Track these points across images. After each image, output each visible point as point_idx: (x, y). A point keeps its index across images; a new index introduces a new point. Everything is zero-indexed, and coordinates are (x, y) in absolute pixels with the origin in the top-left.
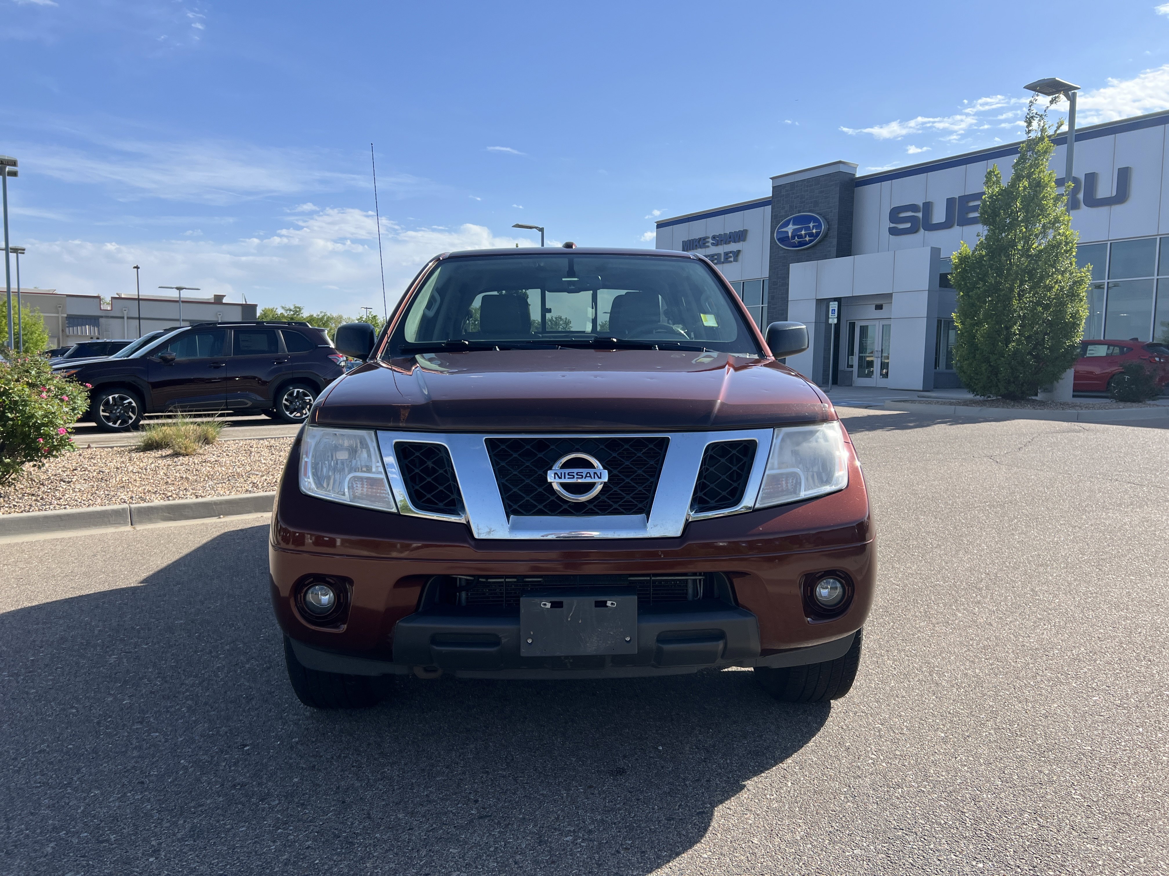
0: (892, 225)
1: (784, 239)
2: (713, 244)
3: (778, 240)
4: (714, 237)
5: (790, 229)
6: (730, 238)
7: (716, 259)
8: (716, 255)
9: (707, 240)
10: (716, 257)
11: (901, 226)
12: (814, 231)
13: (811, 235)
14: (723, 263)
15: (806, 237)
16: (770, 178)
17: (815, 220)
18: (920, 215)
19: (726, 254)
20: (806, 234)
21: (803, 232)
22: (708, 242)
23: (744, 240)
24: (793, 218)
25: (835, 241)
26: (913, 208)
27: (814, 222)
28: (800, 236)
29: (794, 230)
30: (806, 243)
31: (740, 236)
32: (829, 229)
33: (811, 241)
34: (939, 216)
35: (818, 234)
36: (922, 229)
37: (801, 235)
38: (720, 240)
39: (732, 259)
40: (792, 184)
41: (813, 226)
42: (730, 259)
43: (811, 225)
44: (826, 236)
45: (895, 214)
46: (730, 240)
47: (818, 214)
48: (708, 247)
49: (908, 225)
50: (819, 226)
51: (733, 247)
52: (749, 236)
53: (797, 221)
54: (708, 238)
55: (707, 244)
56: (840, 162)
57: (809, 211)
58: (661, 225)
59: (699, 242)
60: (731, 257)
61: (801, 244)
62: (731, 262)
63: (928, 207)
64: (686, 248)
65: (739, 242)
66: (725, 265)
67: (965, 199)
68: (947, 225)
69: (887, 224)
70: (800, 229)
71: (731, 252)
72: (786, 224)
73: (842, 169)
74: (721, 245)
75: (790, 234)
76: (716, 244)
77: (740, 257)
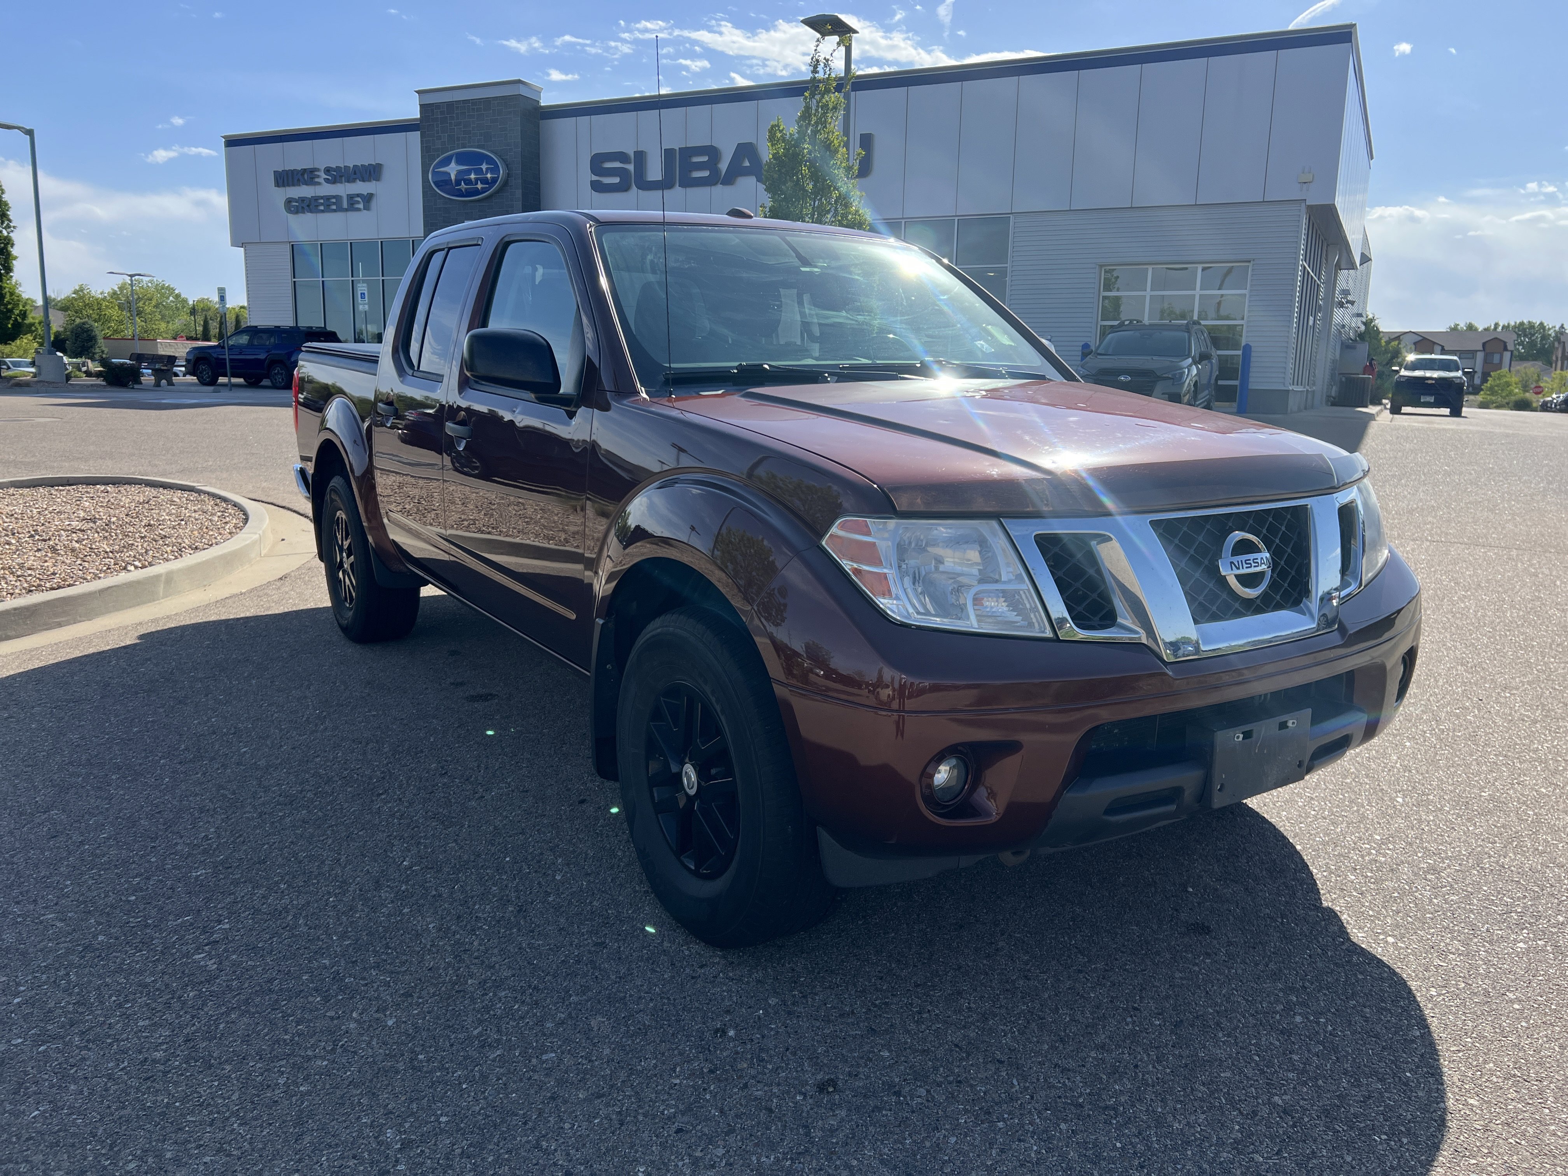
0: (595, 178)
1: (444, 183)
2: (327, 180)
3: (436, 183)
4: (328, 170)
5: (453, 170)
6: (355, 173)
7: (334, 204)
8: (334, 197)
9: (316, 173)
10: (334, 200)
11: (607, 180)
12: (489, 176)
13: (485, 181)
14: (346, 210)
15: (477, 184)
16: (416, 92)
17: (490, 160)
18: (631, 167)
19: (351, 197)
20: (477, 180)
21: (473, 176)
22: (318, 176)
23: (378, 179)
24: (457, 154)
25: (519, 193)
26: (622, 157)
27: (487, 164)
28: (468, 182)
29: (459, 172)
30: (477, 192)
31: (372, 172)
32: (509, 175)
33: (484, 190)
34: (655, 171)
35: (494, 180)
36: (634, 187)
37: (470, 180)
38: (337, 175)
39: (361, 206)
40: (450, 105)
41: (487, 169)
42: (357, 206)
43: (484, 167)
44: (506, 183)
45: (598, 163)
46: (355, 176)
47: (492, 152)
48: (319, 184)
49: (616, 180)
50: (495, 170)
51: (361, 187)
52: (386, 174)
53: (461, 159)
54: (318, 170)
55: (317, 180)
56: (519, 82)
57: (478, 147)
58: (232, 142)
59: (303, 175)
60: (358, 202)
61: (469, 193)
62: (359, 210)
63: (640, 157)
64: (280, 182)
65: (369, 181)
66: (350, 214)
67: (687, 152)
68: (665, 184)
69: (587, 176)
70: (469, 172)
71: (358, 195)
72: (446, 162)
73: (523, 91)
74: (341, 183)
75: (453, 177)
76: (334, 181)
77: (373, 204)
